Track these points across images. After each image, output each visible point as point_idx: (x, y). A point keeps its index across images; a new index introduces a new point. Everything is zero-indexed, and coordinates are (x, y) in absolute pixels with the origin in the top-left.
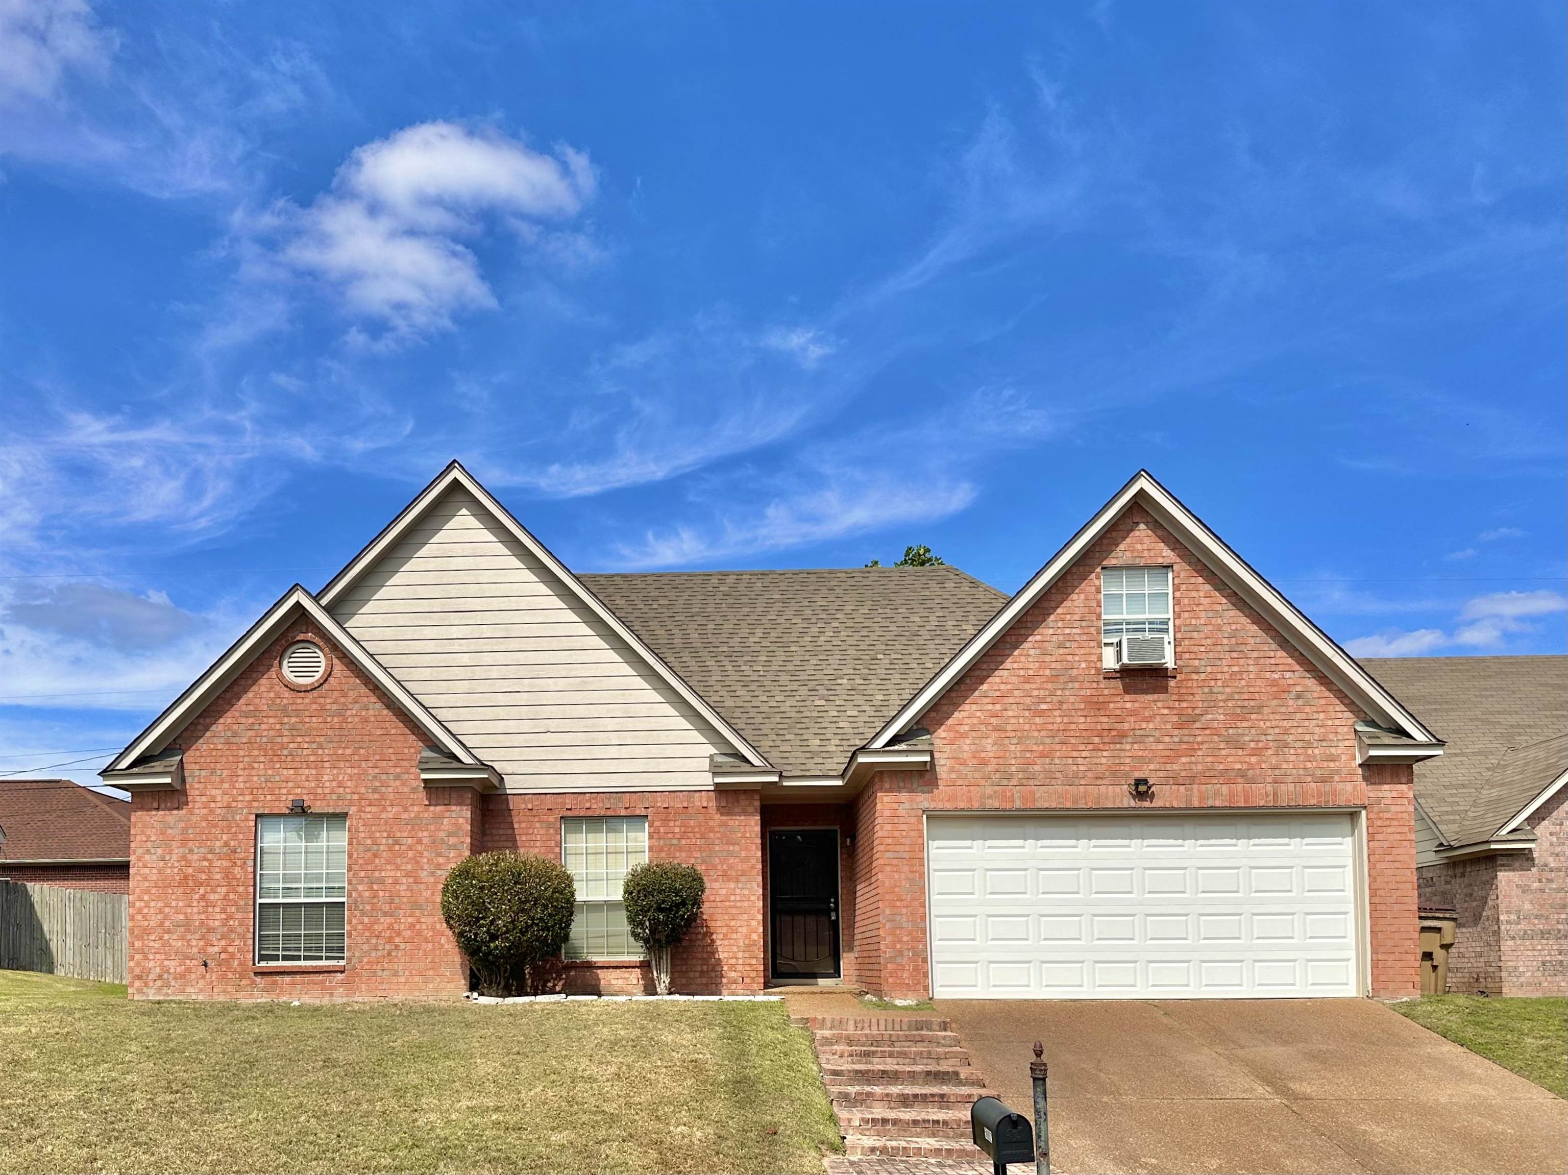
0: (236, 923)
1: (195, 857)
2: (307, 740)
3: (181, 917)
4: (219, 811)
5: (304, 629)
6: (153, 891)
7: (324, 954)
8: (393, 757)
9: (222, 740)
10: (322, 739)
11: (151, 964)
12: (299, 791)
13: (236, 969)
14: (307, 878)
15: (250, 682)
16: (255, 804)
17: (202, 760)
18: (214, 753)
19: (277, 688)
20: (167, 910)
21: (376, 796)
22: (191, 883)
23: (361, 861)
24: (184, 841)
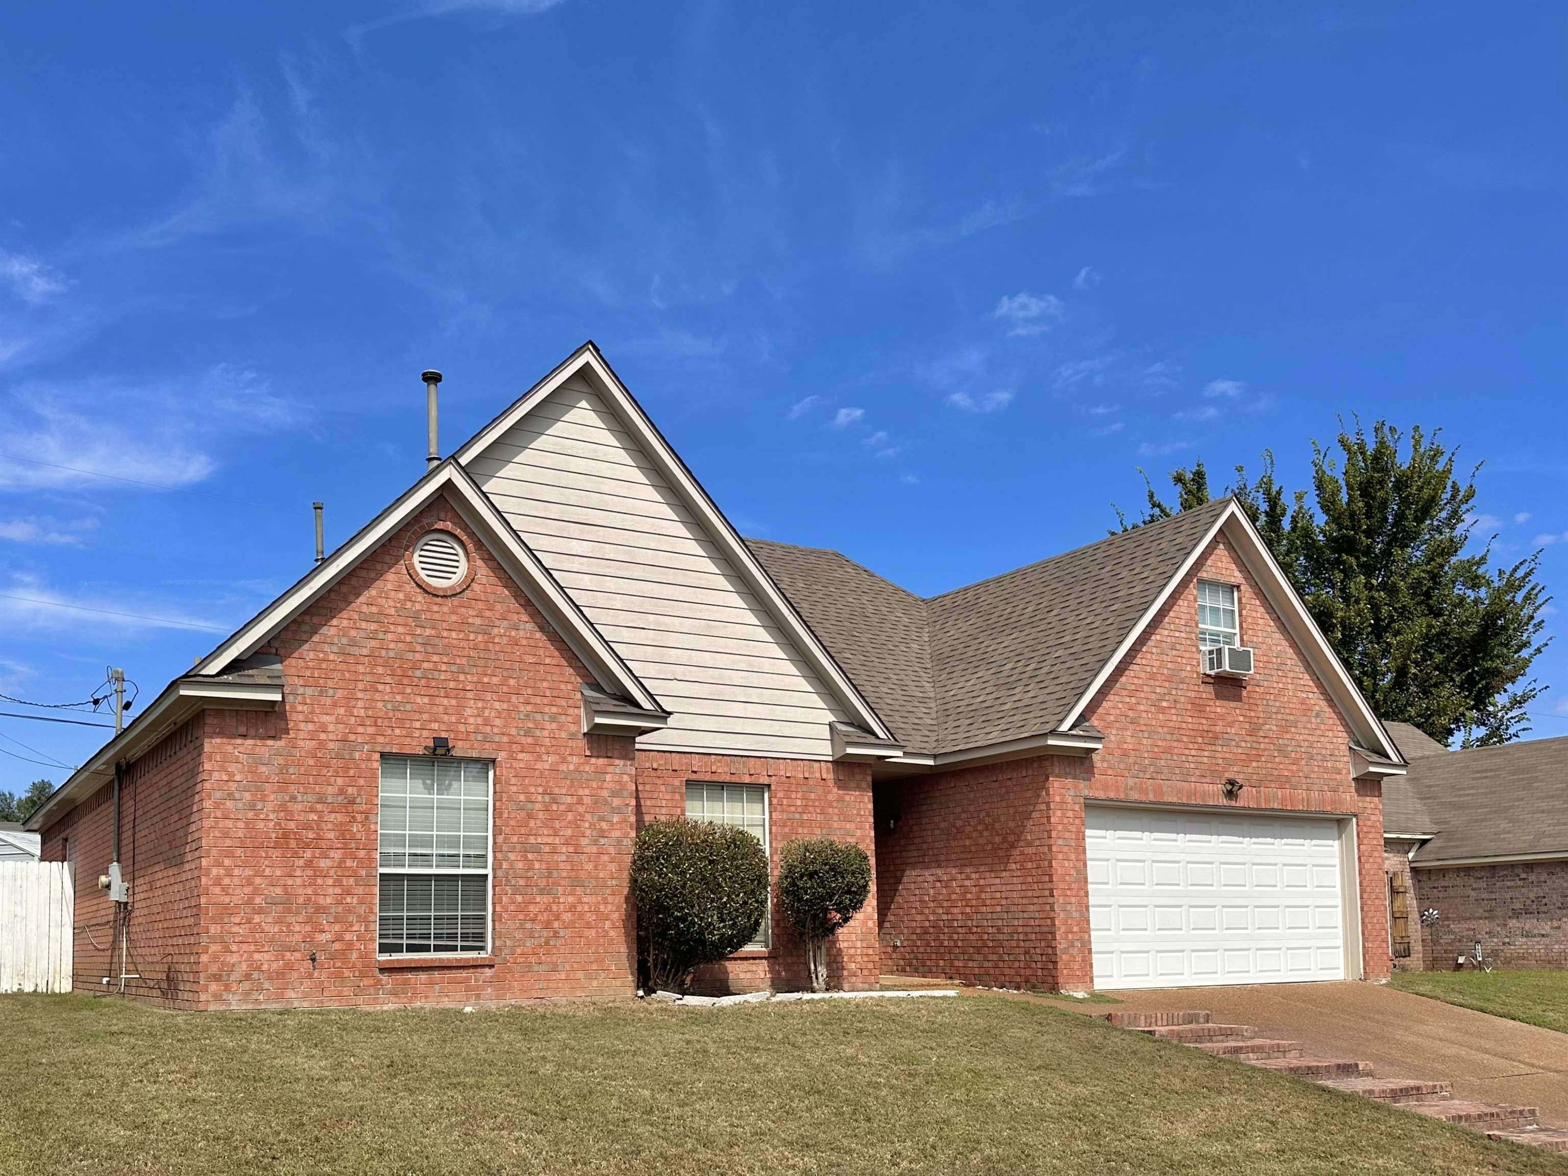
0: (355, 901)
1: (299, 807)
2: (445, 660)
3: (279, 890)
4: (331, 745)
5: (442, 515)
6: (239, 852)
7: (459, 944)
8: (548, 693)
9: (335, 649)
10: (464, 661)
11: (233, 959)
12: (435, 726)
13: (354, 963)
14: (442, 842)
15: (373, 575)
16: (380, 739)
17: (308, 673)
18: (324, 666)
19: (407, 588)
20: (258, 880)
21: (530, 740)
22: (293, 843)
23: (512, 823)
24: (283, 785)
